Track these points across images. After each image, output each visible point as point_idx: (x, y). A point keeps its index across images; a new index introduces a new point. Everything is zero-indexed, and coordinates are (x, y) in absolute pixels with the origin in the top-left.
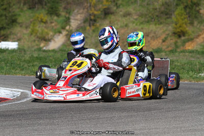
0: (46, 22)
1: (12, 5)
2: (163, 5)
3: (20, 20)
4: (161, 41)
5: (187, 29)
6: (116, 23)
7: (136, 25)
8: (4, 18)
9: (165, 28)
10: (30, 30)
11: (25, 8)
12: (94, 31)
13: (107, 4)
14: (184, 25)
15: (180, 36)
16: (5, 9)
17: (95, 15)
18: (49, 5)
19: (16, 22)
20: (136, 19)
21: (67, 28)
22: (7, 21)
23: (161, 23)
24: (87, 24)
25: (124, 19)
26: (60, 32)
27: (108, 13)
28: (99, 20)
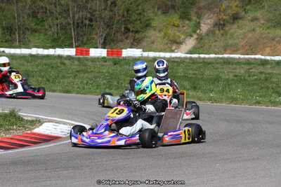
0: (178, 26)
1: (145, 10)
3: (154, 24)
6: (244, 27)
7: (263, 29)
8: (138, 22)
10: (163, 33)
11: (159, 13)
12: (222, 35)
13: (236, 9)
16: (140, 14)
17: (224, 20)
18: (180, 9)
19: (151, 26)
20: (263, 24)
21: (198, 31)
22: (141, 25)
24: (216, 29)
25: (251, 24)
26: (191, 36)
27: (237, 19)
28: (227, 24)
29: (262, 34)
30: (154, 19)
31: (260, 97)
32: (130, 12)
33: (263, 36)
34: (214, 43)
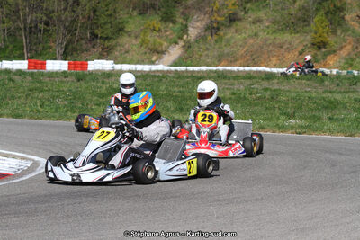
0: (159, 31)
1: (118, 10)
2: (300, 10)
3: (128, 28)
4: (297, 53)
5: (329, 39)
6: (243, 31)
7: (268, 34)
8: (109, 26)
9: (302, 38)
10: (140, 40)
11: (135, 13)
12: (216, 41)
13: (233, 8)
14: (325, 35)
15: (320, 48)
16: (110, 15)
17: (218, 23)
18: (163, 10)
19: (124, 31)
20: (268, 27)
21: (185, 37)
22: (112, 29)
23: (298, 32)
24: (208, 33)
25: (253, 27)
26: (176, 43)
27: (234, 20)
28: (223, 27)
29: (267, 40)
30: (128, 22)
31: (265, 120)
32: (98, 13)
33: (269, 42)
34: (206, 52)
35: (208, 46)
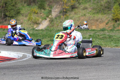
0: (37, 13)
1: (17, 3)
2: (106, 3)
3: (22, 12)
4: (105, 24)
6: (78, 13)
7: (91, 14)
8: (13, 11)
9: (107, 17)
10: (28, 18)
11: (25, 5)
12: (65, 18)
13: (73, 2)
14: (119, 15)
15: (116, 21)
16: (14, 6)
17: (66, 9)
18: (39, 3)
19: (20, 14)
20: (90, 11)
21: (50, 16)
22: (14, 13)
23: (105, 14)
24: (61, 14)
25: (83, 11)
26: (46, 19)
27: (74, 8)
28: (68, 12)
29: (90, 17)
32: (7, 5)
33: (91, 19)
34: (61, 24)
35: (61, 21)
